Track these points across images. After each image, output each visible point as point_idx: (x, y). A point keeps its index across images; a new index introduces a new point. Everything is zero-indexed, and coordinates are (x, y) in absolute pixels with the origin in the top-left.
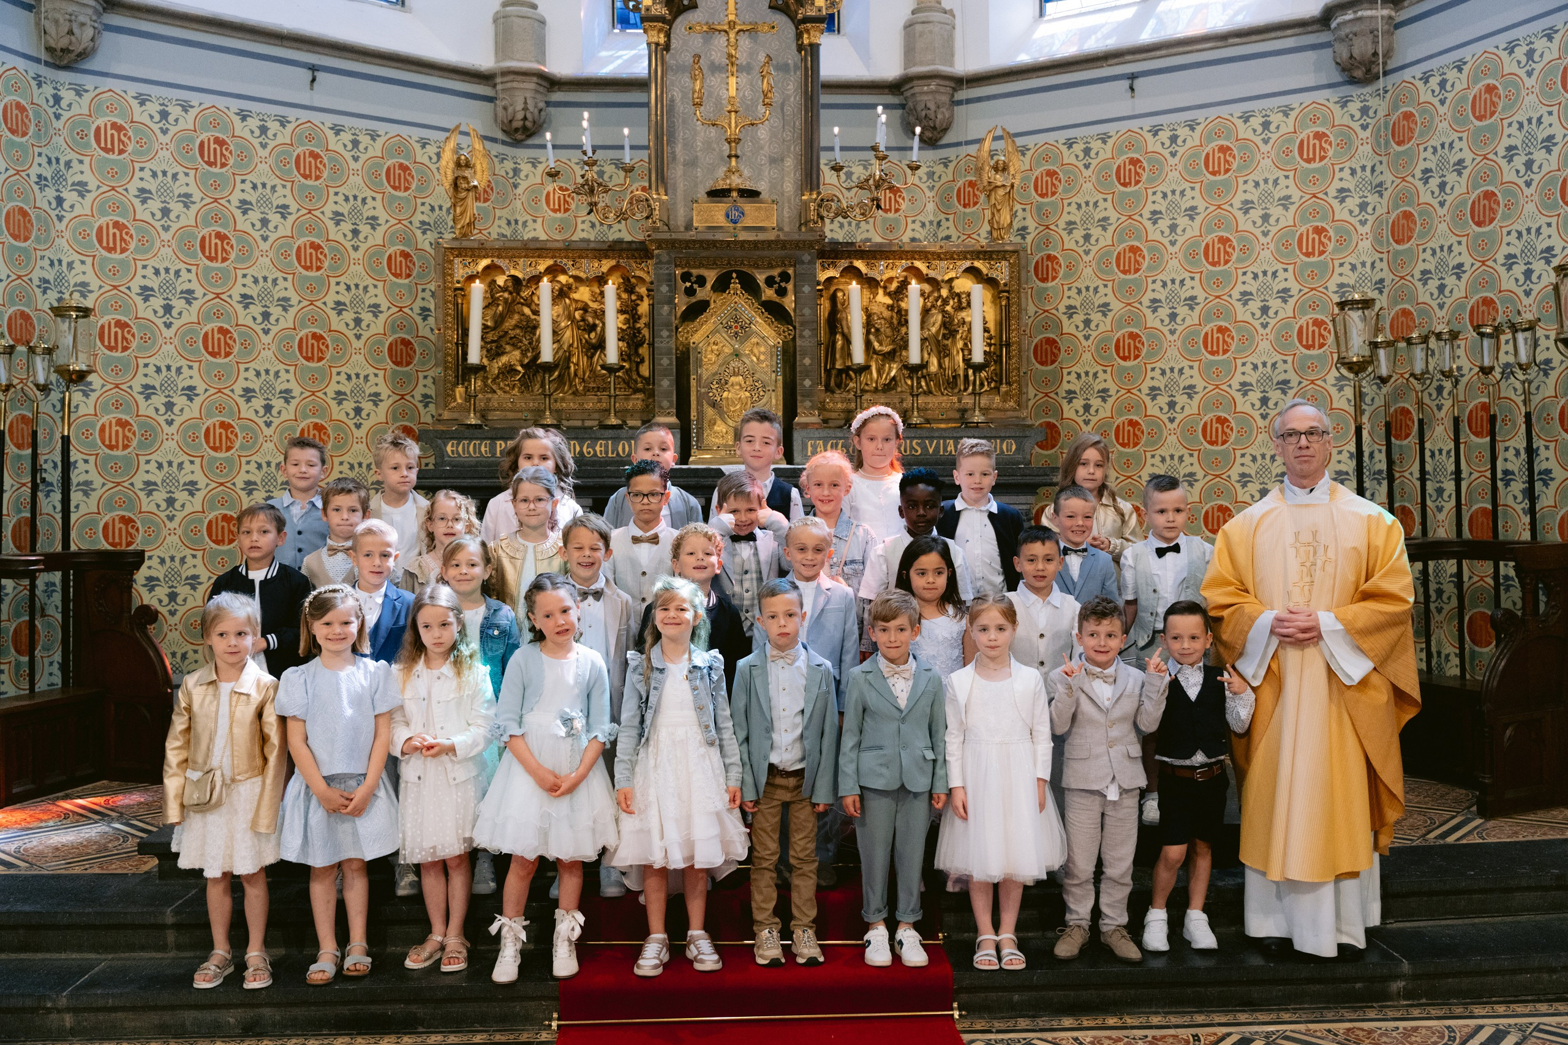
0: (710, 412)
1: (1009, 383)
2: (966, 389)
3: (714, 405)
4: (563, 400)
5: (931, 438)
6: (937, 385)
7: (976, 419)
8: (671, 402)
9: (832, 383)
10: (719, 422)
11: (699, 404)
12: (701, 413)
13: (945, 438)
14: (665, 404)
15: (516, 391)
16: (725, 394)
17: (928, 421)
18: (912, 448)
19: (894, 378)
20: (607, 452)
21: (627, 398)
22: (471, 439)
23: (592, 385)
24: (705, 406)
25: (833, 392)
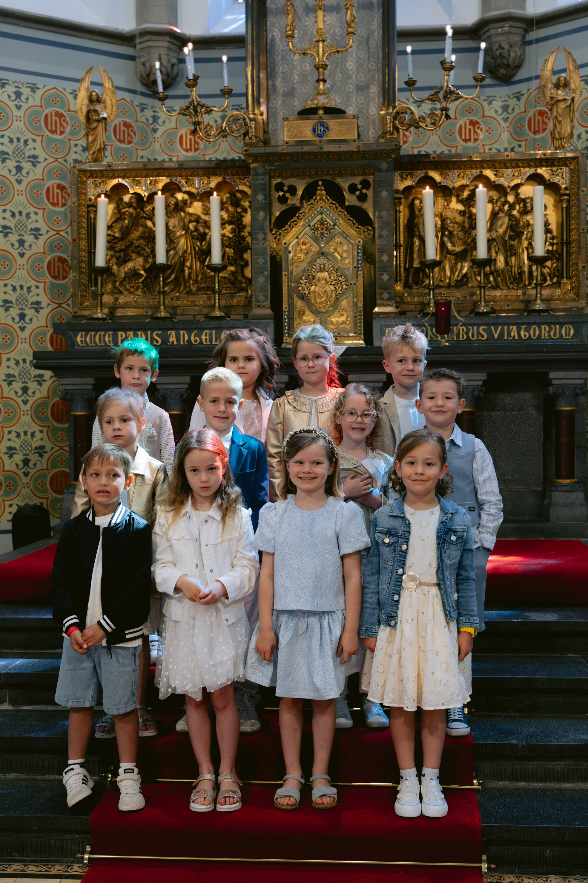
0: (299, 304)
1: (569, 278)
2: (530, 284)
3: (303, 297)
4: (178, 298)
5: (496, 325)
6: (504, 280)
7: (537, 307)
8: (266, 296)
9: (410, 280)
10: (308, 312)
11: (290, 297)
12: (291, 305)
13: (509, 325)
14: (261, 297)
15: (139, 292)
16: (313, 288)
17: (494, 311)
18: (479, 333)
19: (465, 275)
20: (211, 341)
21: (232, 296)
22: (97, 331)
23: (203, 285)
24: (296, 299)
25: (411, 288)
